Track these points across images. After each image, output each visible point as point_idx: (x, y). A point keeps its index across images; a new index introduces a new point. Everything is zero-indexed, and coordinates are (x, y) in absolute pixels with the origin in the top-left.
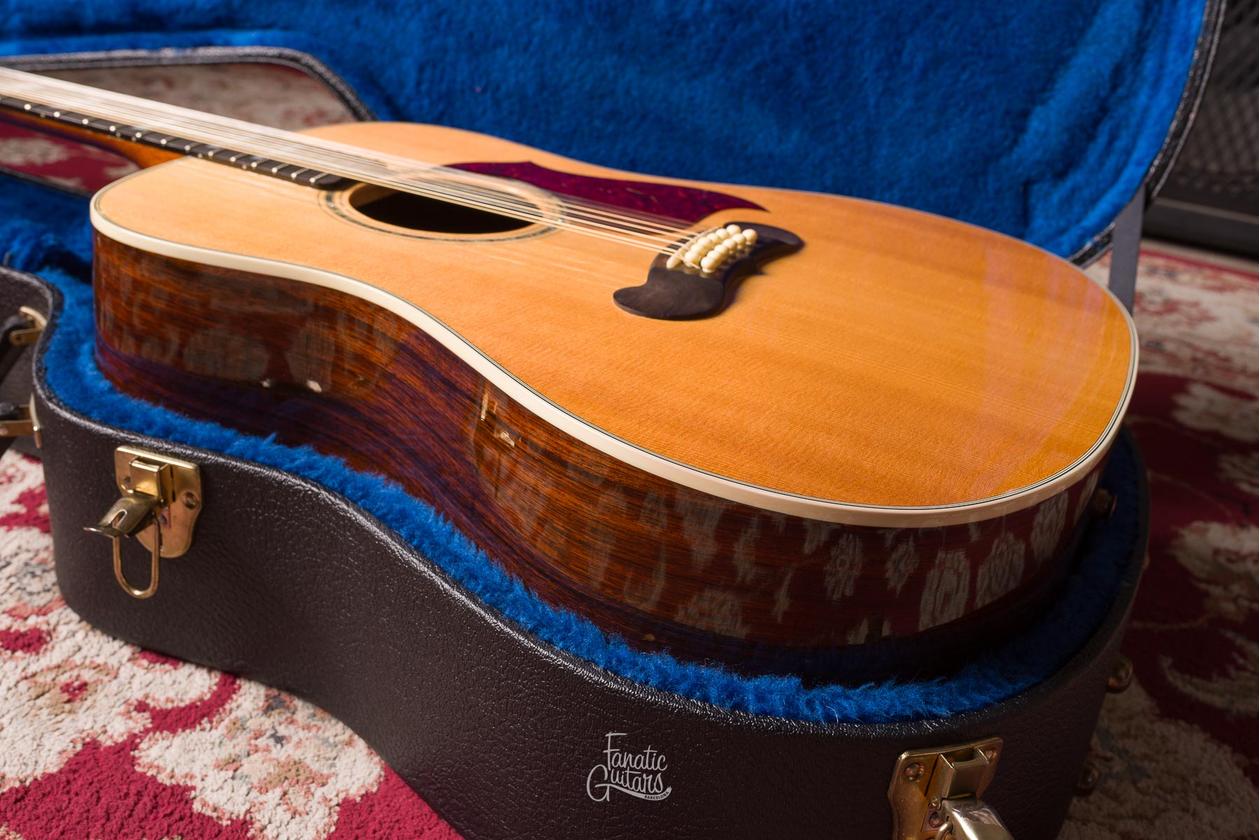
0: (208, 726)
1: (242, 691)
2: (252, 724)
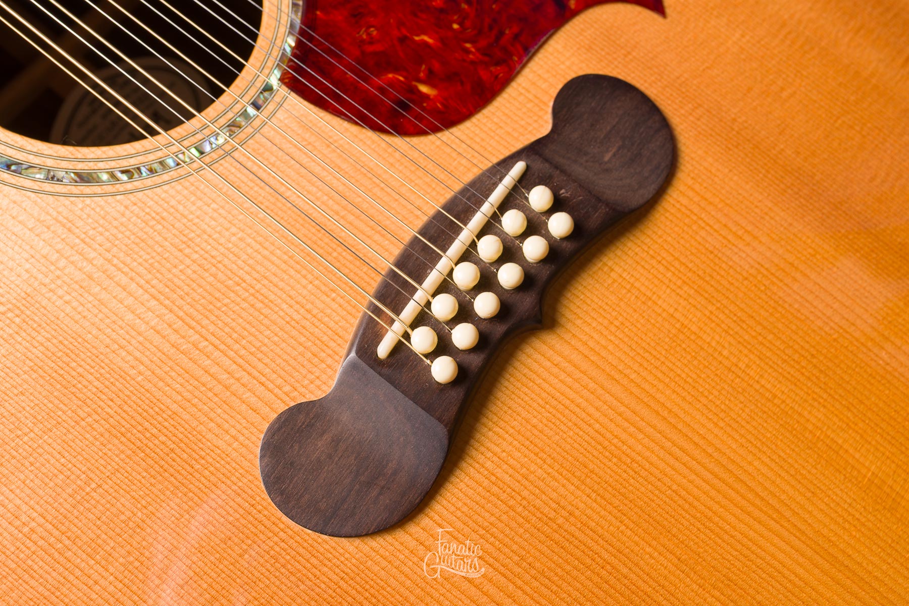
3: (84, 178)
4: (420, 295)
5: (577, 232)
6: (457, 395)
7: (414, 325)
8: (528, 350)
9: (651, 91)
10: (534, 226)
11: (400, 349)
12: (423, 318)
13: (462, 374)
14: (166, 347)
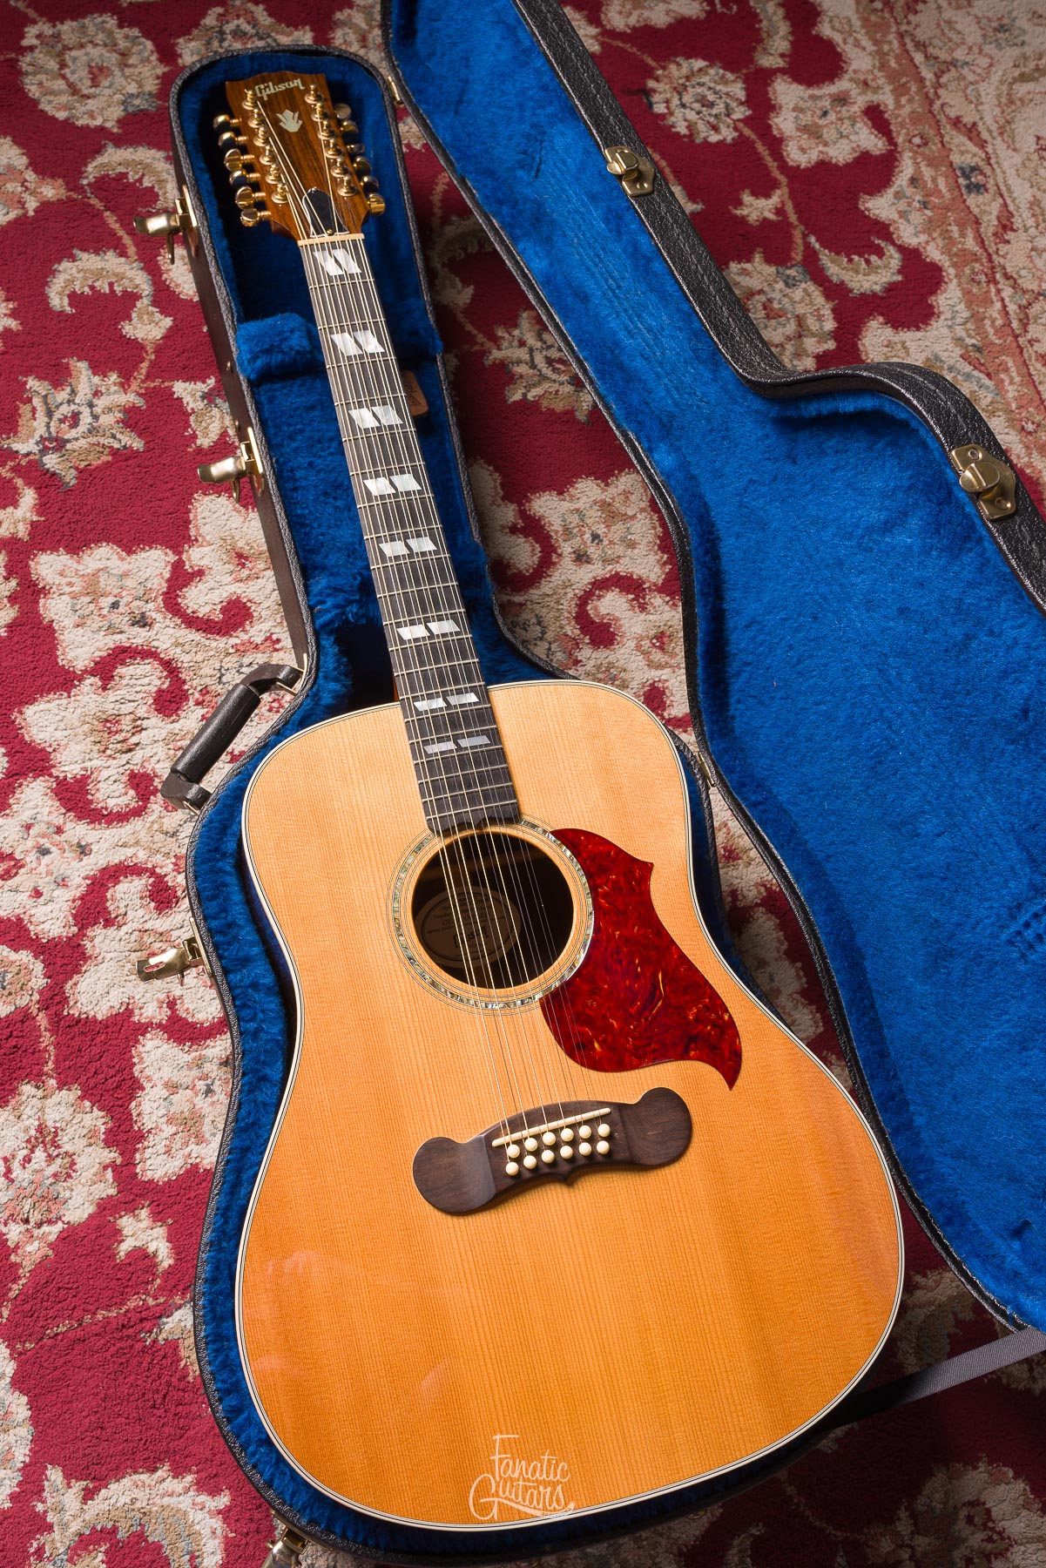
0: (187, 1048)
1: (224, 1037)
2: (208, 1067)
3: (433, 984)
4: (525, 1133)
5: (609, 1155)
6: (510, 1182)
7: (515, 1142)
8: (552, 1187)
9: (695, 1119)
10: (592, 1140)
11: (502, 1147)
12: (519, 1142)
13: (517, 1176)
14: (417, 1077)
